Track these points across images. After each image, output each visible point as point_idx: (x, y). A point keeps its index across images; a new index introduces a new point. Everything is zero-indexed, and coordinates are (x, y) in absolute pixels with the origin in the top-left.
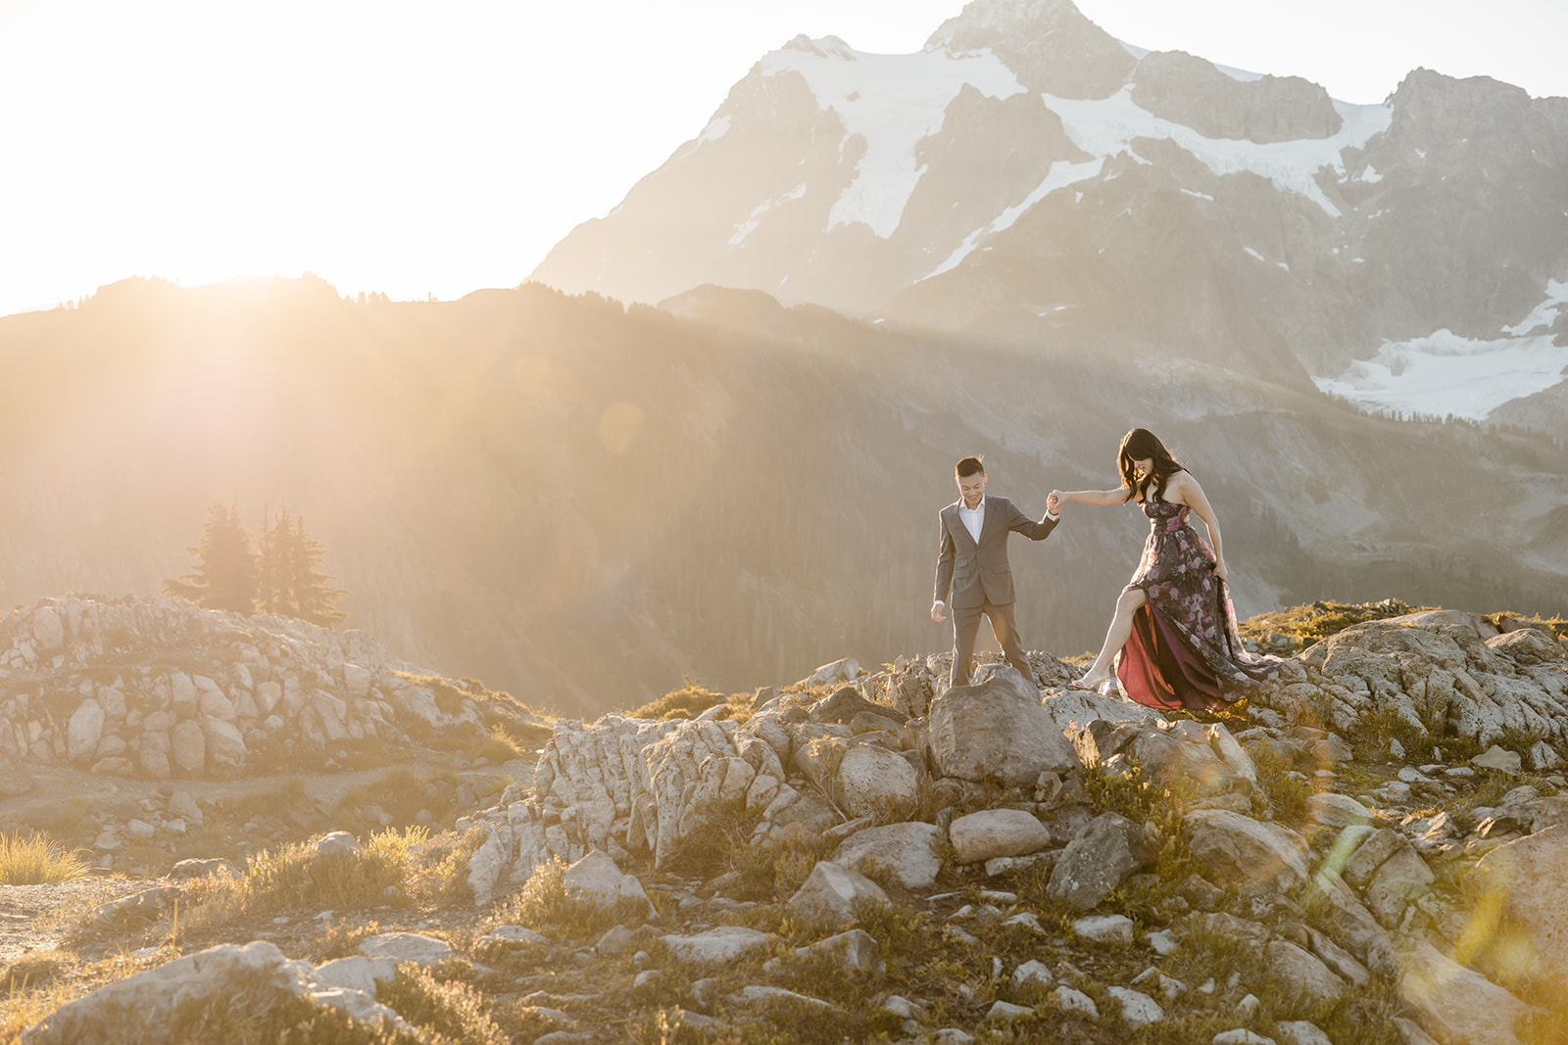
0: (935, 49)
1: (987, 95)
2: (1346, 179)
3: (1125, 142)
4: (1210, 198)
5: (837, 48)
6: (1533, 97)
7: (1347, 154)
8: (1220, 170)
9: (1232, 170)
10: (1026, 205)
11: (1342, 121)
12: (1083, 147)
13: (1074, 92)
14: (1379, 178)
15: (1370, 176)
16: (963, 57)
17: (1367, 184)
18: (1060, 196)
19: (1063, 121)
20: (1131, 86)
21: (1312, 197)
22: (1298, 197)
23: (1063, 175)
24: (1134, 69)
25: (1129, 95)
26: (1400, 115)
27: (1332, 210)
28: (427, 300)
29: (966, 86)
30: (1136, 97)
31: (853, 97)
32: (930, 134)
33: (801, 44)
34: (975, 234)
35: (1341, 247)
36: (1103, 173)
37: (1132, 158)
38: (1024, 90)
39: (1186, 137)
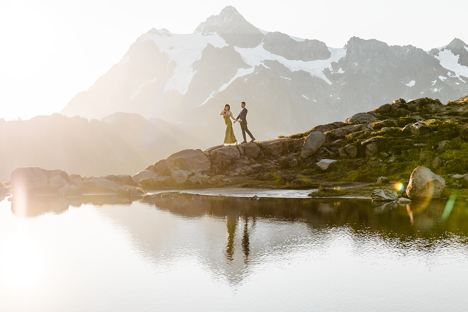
0: (198, 33)
1: (216, 47)
2: (333, 72)
3: (262, 61)
4: (290, 79)
5: (166, 33)
6: (389, 46)
7: (333, 64)
8: (293, 70)
9: (297, 70)
10: (230, 83)
11: (331, 54)
12: (248, 63)
13: (245, 45)
14: (343, 72)
15: (341, 71)
16: (207, 35)
17: (340, 74)
18: (240, 79)
19: (241, 55)
20: (263, 43)
21: (323, 78)
22: (318, 79)
23: (242, 72)
24: (264, 38)
25: (262, 46)
26: (349, 52)
27: (330, 83)
28: (18, 120)
29: (208, 44)
30: (265, 47)
31: (171, 48)
32: (197, 60)
33: (154, 31)
34: (213, 93)
35: (333, 94)
36: (255, 72)
37: (264, 66)
38: (228, 45)
39: (282, 60)
